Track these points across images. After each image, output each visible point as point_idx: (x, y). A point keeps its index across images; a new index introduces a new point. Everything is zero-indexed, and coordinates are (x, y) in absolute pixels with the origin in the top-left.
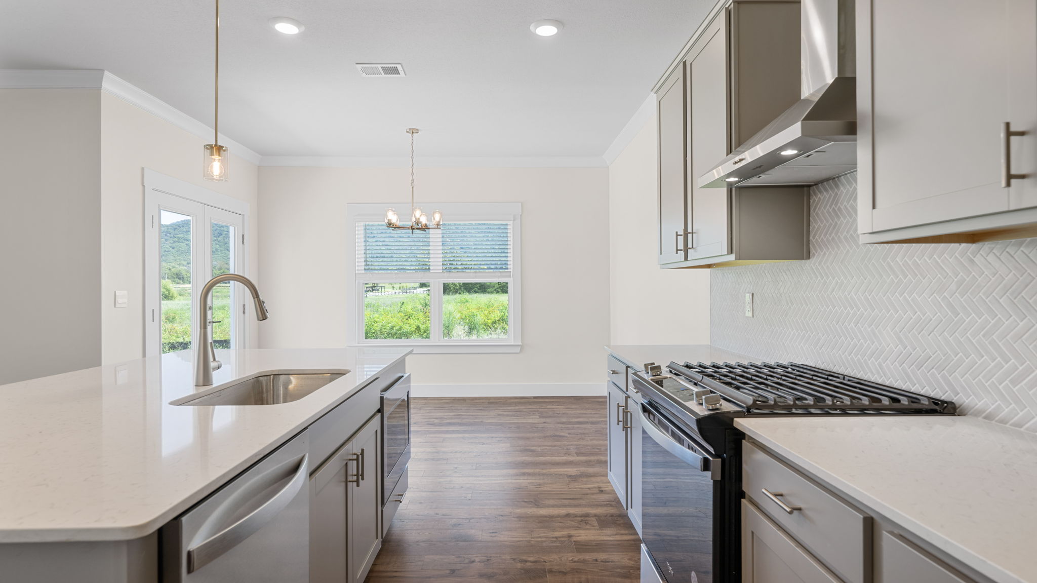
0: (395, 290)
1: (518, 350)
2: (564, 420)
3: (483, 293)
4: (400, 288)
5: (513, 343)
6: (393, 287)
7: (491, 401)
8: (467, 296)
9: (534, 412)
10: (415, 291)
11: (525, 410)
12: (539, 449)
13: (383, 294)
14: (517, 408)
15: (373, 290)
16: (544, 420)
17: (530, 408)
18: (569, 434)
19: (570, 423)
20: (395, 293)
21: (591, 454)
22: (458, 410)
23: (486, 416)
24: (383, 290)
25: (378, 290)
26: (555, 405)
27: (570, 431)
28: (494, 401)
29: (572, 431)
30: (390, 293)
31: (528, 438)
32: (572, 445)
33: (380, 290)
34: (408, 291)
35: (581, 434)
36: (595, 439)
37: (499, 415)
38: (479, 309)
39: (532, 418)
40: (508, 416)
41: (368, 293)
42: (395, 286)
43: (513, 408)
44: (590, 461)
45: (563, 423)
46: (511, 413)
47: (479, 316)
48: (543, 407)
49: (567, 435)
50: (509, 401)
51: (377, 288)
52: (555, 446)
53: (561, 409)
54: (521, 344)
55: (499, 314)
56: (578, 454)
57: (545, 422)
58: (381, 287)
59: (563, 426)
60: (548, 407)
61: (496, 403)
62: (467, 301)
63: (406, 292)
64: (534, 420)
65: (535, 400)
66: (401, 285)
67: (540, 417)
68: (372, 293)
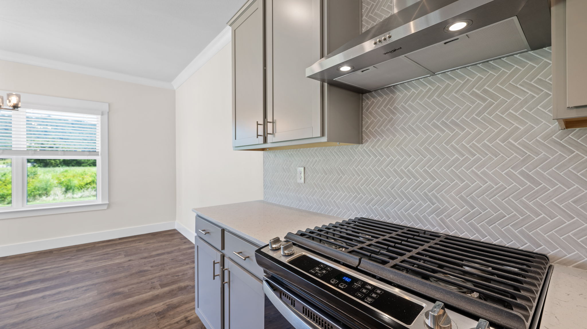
1: (105, 207)
2: (146, 255)
9: (120, 252)
11: (111, 252)
12: (126, 290)
14: (104, 251)
16: (129, 258)
17: (116, 249)
18: (152, 267)
19: (151, 256)
21: (172, 282)
26: (138, 243)
27: (152, 264)
28: (83, 248)
29: (154, 264)
31: (115, 280)
32: (155, 277)
35: (161, 264)
36: (172, 267)
39: (119, 258)
40: (95, 260)
43: (101, 252)
44: (173, 290)
45: (145, 258)
46: (98, 257)
48: (127, 246)
49: (150, 268)
50: (97, 245)
52: (141, 282)
53: (142, 245)
54: (108, 203)
56: (162, 286)
57: (130, 260)
59: (146, 260)
60: (132, 245)
61: (84, 249)
65: (120, 241)
67: (126, 256)
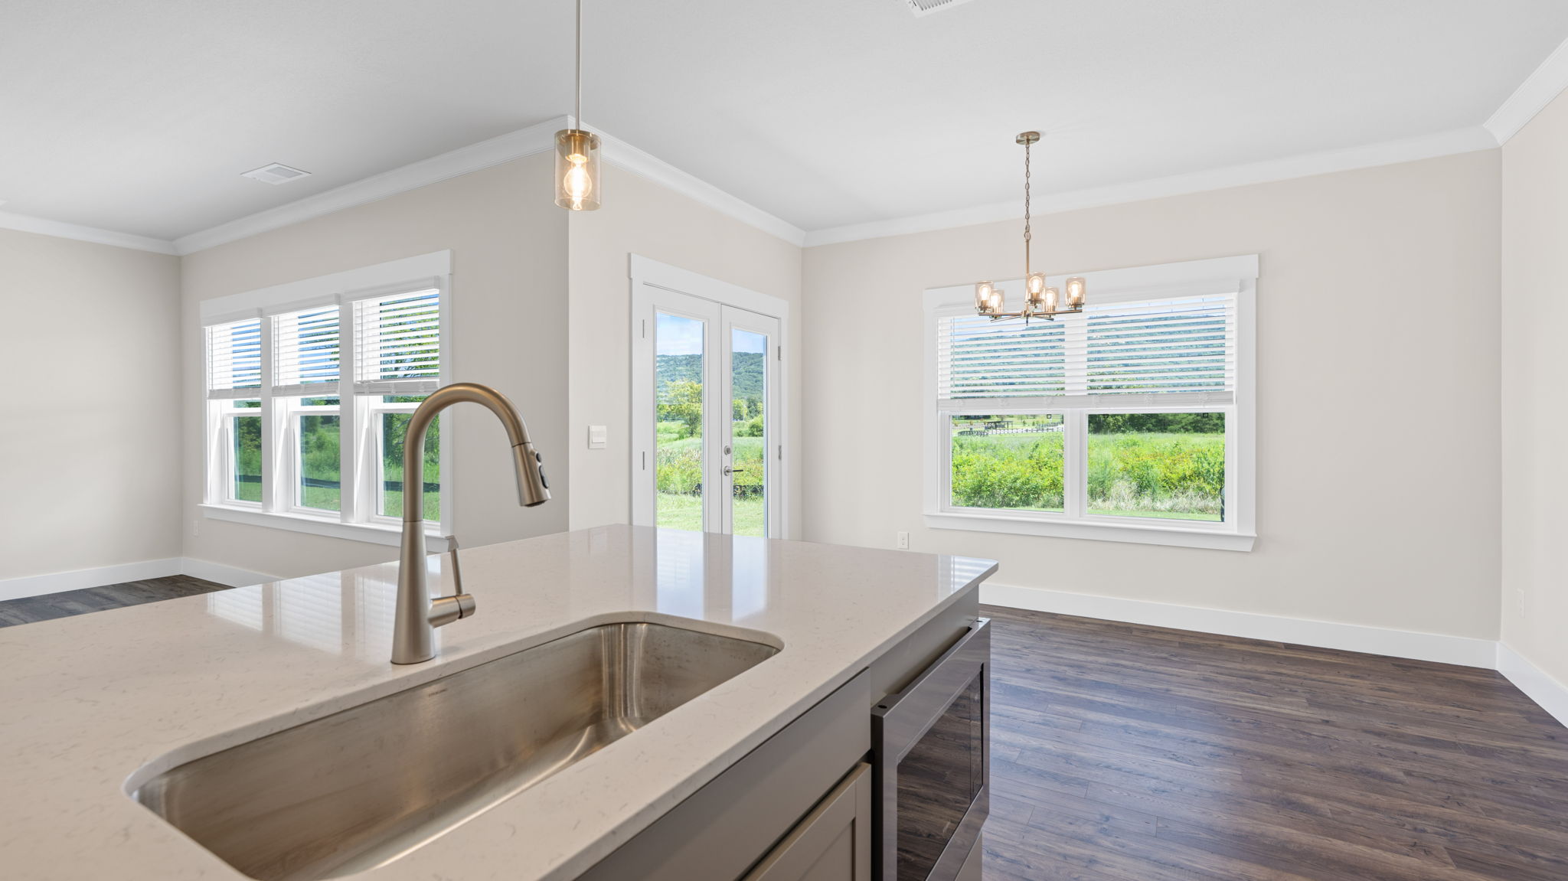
0: (1025, 428)
1: (1248, 547)
2: (1381, 725)
3: (1162, 432)
4: (1033, 424)
5: (1235, 532)
6: (1024, 423)
7: (1186, 640)
8: (1134, 436)
9: (1294, 688)
10: (1055, 428)
11: (1267, 677)
13: (1010, 431)
14: (1248, 667)
15: (996, 426)
16: (1322, 715)
17: (1280, 674)
18: (1408, 773)
19: (1401, 737)
20: (1027, 431)
22: (1115, 651)
23: (1174, 679)
24: (1010, 426)
25: (1003, 427)
27: (1407, 765)
28: (1193, 641)
29: (1416, 767)
30: (1020, 431)
33: (1006, 426)
34: (1045, 429)
36: (1499, 811)
37: (1206, 680)
38: (1155, 456)
39: (1290, 704)
40: (1227, 685)
41: (990, 431)
42: (1026, 421)
43: (1238, 666)
45: (1380, 734)
47: (1155, 469)
51: (1003, 424)
54: (1256, 535)
55: (1192, 466)
57: (1327, 722)
58: (1008, 422)
59: (1385, 743)
61: (1198, 647)
62: (1135, 444)
63: (1043, 430)
64: (1293, 708)
66: (1035, 420)
67: (1312, 703)
68: (994, 430)
